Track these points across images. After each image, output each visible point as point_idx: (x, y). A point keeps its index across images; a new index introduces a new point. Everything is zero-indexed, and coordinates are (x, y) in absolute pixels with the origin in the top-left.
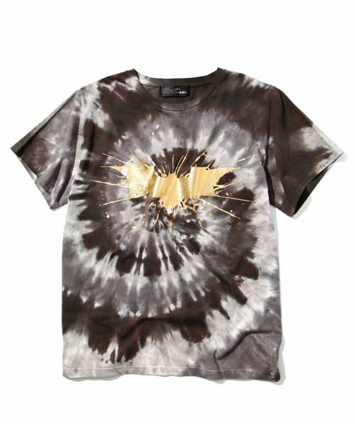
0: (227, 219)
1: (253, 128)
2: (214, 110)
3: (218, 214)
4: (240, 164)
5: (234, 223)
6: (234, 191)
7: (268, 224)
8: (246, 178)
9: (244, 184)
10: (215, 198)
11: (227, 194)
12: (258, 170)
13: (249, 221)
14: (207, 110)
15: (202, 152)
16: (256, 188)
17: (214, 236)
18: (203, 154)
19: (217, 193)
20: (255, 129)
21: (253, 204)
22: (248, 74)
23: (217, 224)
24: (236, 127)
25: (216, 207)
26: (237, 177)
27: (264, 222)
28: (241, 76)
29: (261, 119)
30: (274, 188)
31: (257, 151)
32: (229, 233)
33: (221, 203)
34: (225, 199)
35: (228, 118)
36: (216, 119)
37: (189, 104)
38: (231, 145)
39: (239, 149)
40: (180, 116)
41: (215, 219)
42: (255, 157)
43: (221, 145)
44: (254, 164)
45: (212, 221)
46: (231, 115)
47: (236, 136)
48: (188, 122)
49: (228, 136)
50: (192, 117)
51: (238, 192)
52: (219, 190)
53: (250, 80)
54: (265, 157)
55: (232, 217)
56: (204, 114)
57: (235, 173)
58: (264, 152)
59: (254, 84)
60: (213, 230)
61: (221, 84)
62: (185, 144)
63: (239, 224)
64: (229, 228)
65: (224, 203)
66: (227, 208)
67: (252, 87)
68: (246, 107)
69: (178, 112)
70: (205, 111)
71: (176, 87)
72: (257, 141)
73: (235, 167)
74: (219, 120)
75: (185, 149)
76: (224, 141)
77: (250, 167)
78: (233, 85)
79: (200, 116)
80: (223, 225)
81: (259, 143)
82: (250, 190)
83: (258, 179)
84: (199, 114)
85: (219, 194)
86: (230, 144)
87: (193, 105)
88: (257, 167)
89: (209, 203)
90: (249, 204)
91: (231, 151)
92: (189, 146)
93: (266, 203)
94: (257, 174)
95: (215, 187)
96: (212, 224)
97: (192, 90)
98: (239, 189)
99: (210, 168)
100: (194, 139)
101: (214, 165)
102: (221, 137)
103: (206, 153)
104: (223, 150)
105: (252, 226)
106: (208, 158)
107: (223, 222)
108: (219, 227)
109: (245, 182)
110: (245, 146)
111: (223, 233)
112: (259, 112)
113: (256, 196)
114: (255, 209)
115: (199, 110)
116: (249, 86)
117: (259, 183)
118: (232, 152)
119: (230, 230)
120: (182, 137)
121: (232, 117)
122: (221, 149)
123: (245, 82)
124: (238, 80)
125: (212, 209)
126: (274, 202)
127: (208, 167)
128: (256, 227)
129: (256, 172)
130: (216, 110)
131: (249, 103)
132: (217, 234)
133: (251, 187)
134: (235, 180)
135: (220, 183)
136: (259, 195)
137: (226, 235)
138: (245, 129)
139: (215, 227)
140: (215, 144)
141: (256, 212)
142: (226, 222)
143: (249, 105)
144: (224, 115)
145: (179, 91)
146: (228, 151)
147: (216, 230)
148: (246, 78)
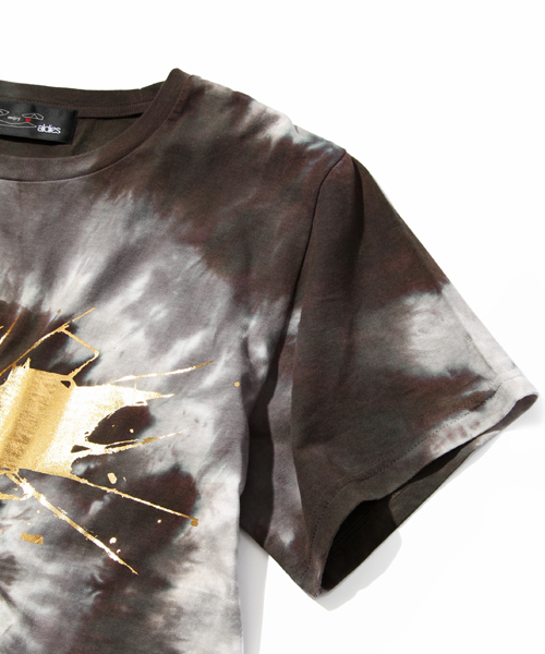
0: (92, 567)
1: (246, 271)
2: (130, 195)
3: (63, 542)
4: (176, 385)
5: (112, 582)
6: (140, 473)
7: (220, 608)
8: (185, 431)
9: (175, 453)
10: (68, 485)
11: (112, 478)
12: (225, 410)
13: (165, 584)
14: (114, 195)
15: (60, 323)
16: (205, 470)
17: (28, 620)
18: (62, 329)
19: (82, 468)
20: (254, 275)
21: (189, 526)
22: (264, 97)
23: (56, 580)
24: (192, 260)
25: (63, 516)
26: (158, 426)
27: (209, 597)
28: (240, 101)
29: (277, 247)
30: (275, 483)
31: (237, 344)
32: (85, 618)
33: (86, 505)
34: (100, 495)
35: (172, 230)
36: (129, 225)
37: (55, 164)
38: (162, 315)
39: (186, 334)
40: (18, 198)
41: (51, 558)
42: (227, 364)
43: (133, 311)
44: (218, 389)
45: (38, 562)
46: (184, 220)
47: (189, 289)
48: (37, 218)
49: (160, 285)
50: (55, 209)
51: (150, 478)
52: (89, 458)
53: (266, 120)
54: (262, 372)
55: (109, 561)
56: (101, 204)
57: (155, 412)
58: (260, 351)
59: (276, 132)
60: (33, 597)
61: (173, 120)
62: (16, 289)
63: (129, 590)
64: (90, 601)
65: (96, 506)
66: (100, 528)
67: (268, 141)
68: (239, 202)
69: (12, 184)
70: (106, 195)
71: (33, 109)
72: (250, 313)
73: (159, 390)
74: (139, 230)
75: (14, 306)
76: (141, 301)
77: (204, 395)
78: (208, 126)
79: (88, 209)
80: (74, 584)
81: (254, 323)
82: (188, 478)
83: (220, 439)
84: (84, 201)
85: (87, 475)
86: (159, 312)
87: (70, 169)
88: (224, 399)
89: (43, 501)
90: (176, 524)
91: (157, 336)
92: (27, 299)
93: (226, 526)
94: (219, 423)
95: (77, 449)
96: (38, 574)
97: (82, 127)
98: (158, 467)
99: (79, 380)
100: (49, 278)
101: (95, 373)
102: (136, 286)
103: (73, 329)
104: (135, 330)
105: (171, 604)
106: (78, 348)
107: (75, 575)
108: (57, 591)
109: (180, 446)
110: (206, 325)
111: (65, 614)
112: (278, 224)
113: (202, 501)
114: (191, 547)
115: (87, 191)
116: (261, 137)
117: (220, 453)
118: (162, 340)
119: (94, 608)
120: (14, 268)
121: (186, 228)
122: (128, 325)
123: (247, 120)
124: (227, 114)
125: (48, 519)
126: (265, 531)
127: (70, 378)
128: (180, 612)
129: (218, 414)
130: (136, 196)
131: (252, 192)
132: (45, 613)
133: (193, 467)
134: (148, 433)
135: (97, 437)
136: (210, 495)
137: (76, 623)
138: (219, 271)
139: (43, 586)
140: (113, 307)
141: (195, 556)
142: (86, 575)
143: (248, 195)
144: (164, 216)
145: (37, 123)
146: (148, 334)
147: (44, 599)
148: (254, 110)
